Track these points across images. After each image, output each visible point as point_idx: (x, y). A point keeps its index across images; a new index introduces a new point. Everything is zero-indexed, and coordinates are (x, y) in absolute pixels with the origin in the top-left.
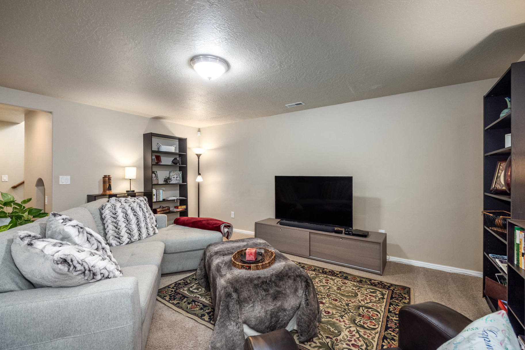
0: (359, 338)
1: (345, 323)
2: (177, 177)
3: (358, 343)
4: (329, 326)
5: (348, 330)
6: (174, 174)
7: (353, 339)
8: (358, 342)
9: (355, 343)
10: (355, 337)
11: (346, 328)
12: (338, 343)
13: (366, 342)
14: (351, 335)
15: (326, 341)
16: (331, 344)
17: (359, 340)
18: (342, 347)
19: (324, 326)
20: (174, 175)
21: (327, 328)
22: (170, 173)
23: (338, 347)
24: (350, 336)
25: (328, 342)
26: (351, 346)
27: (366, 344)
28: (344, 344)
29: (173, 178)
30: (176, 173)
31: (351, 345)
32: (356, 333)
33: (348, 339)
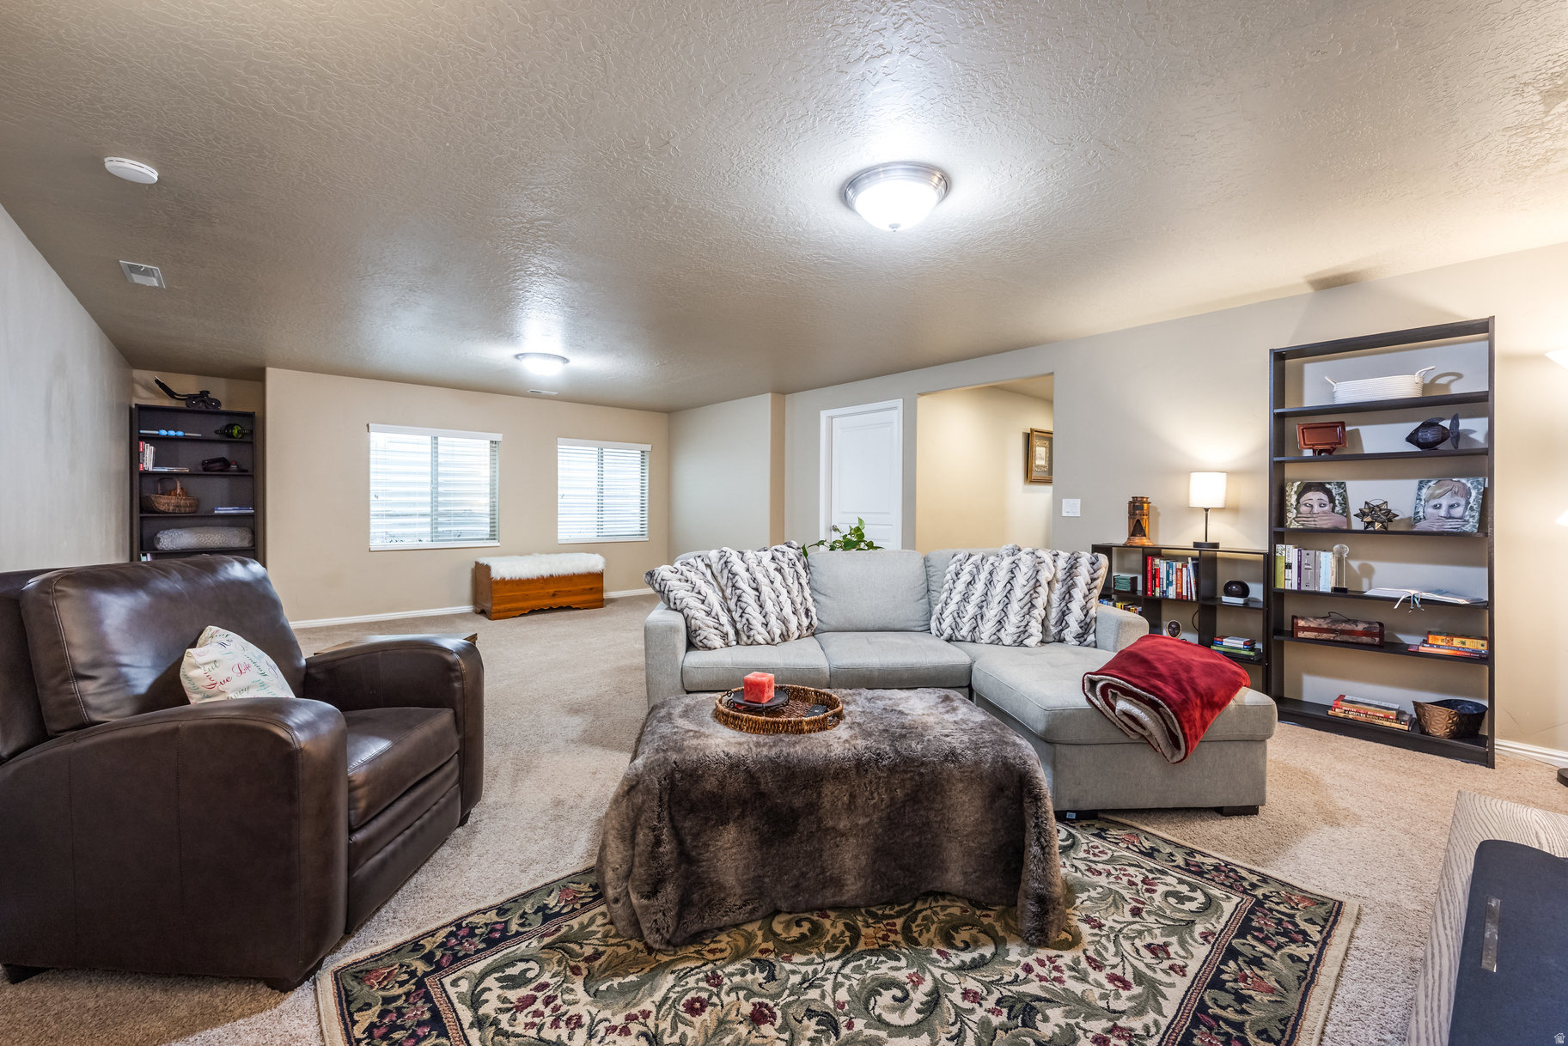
0: (539, 1031)
1: (614, 1029)
2: (1452, 506)
3: (526, 1016)
4: (636, 979)
5: (586, 1020)
6: (1438, 492)
7: (547, 1011)
8: (529, 1019)
9: (530, 1009)
10: (548, 1020)
11: (596, 1020)
12: (565, 968)
13: (512, 1039)
14: (565, 1018)
15: (590, 944)
16: (573, 950)
17: (533, 1025)
18: (550, 968)
19: (642, 969)
20: (1441, 496)
21: (631, 971)
22: (1420, 489)
23: (555, 960)
24: (563, 1010)
25: (582, 947)
26: (533, 992)
27: (506, 1035)
28: (551, 981)
29: (1435, 507)
30: (1450, 487)
31: (536, 993)
32: (559, 1036)
33: (559, 1002)
